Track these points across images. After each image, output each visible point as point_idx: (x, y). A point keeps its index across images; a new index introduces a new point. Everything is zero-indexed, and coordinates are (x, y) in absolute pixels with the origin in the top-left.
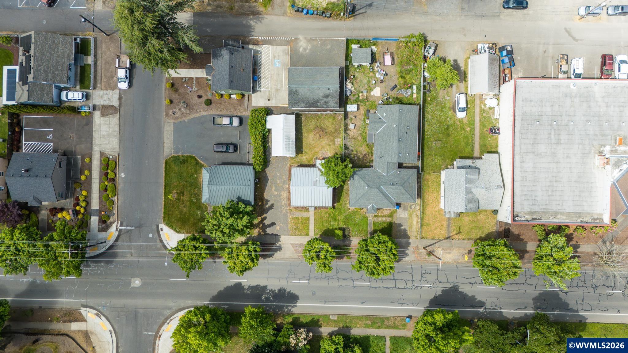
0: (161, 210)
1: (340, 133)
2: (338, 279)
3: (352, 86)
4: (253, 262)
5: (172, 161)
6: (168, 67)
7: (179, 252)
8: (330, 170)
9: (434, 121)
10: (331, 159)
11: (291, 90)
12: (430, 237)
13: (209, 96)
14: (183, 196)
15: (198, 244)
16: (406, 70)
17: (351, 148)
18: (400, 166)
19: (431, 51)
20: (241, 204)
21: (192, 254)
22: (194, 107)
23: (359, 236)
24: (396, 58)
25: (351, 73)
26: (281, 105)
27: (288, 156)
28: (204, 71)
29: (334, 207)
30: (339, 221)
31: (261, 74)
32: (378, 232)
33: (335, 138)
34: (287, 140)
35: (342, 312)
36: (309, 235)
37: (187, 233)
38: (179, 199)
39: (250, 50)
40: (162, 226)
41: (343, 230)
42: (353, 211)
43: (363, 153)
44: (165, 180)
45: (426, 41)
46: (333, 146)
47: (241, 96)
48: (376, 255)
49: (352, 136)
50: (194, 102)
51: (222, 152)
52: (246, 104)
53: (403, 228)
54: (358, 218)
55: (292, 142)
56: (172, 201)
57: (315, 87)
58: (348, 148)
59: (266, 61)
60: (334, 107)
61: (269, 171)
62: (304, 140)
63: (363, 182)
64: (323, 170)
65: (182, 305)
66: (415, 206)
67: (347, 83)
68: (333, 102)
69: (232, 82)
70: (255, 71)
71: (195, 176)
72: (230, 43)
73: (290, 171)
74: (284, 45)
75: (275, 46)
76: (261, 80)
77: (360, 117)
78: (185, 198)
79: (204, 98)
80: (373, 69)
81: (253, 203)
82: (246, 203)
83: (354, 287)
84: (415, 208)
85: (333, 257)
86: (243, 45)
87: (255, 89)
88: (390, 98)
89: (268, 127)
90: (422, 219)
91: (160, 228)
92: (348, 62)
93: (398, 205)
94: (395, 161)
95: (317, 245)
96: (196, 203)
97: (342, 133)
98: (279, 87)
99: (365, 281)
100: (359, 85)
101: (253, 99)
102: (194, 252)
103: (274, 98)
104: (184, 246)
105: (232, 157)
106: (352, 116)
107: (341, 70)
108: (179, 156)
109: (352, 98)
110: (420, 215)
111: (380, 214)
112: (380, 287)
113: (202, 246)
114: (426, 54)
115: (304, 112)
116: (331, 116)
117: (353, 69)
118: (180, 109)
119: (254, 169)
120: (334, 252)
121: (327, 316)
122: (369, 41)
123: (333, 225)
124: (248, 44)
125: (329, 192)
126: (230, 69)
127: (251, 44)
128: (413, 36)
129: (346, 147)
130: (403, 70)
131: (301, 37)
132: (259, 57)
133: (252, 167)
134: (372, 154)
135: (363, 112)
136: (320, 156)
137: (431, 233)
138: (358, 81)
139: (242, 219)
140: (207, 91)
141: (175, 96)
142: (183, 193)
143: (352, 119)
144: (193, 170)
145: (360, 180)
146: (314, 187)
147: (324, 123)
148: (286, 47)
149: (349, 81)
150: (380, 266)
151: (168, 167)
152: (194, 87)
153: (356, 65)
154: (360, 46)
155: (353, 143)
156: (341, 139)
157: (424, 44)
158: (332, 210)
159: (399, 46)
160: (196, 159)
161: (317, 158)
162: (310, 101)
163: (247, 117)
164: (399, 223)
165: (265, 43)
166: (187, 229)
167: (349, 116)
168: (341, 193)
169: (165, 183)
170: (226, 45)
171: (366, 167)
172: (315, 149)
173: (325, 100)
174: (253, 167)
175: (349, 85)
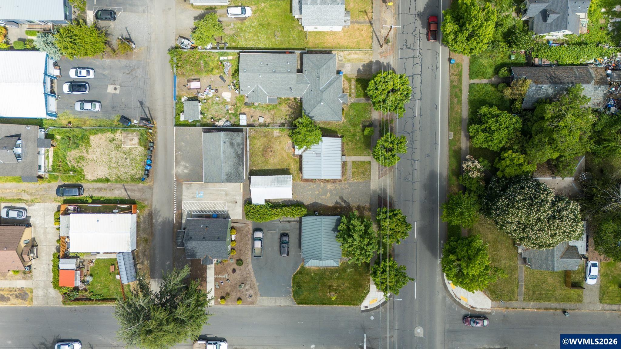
0: (347, 307)
1: (268, 131)
2: (413, 131)
3: (221, 120)
4: (397, 214)
5: (298, 297)
6: (205, 300)
7: (388, 288)
8: (304, 140)
9: (255, 38)
10: (294, 139)
11: (226, 180)
12: (370, 41)
13: (233, 261)
14: (332, 286)
15: (380, 269)
16: (205, 67)
17: (283, 121)
18: (300, 71)
19: (186, 42)
20: (339, 228)
21: (390, 275)
22: (245, 276)
23: (370, 111)
24: (193, 77)
25: (209, 121)
26: (242, 191)
27: (291, 182)
28: (208, 266)
29: (342, 137)
30: (356, 132)
31: (211, 211)
32: (366, 91)
33: (273, 137)
34: (276, 183)
35: (446, 127)
36: (370, 161)
37: (369, 282)
38: (336, 290)
39: (187, 221)
40: (362, 307)
41: (364, 127)
42: (345, 118)
43: (288, 108)
44: (317, 304)
45: (176, 48)
46: (282, 139)
47: (233, 229)
48: (388, 93)
49: (271, 120)
50: (239, 277)
51: (288, 248)
52: (240, 225)
53: (361, 68)
54: (353, 113)
55: (277, 179)
56: (338, 297)
57: (222, 156)
58: (283, 123)
59: (198, 205)
60: (243, 138)
61: (307, 201)
62: (275, 168)
63: (317, 107)
64: (305, 147)
65: (441, 285)
66: (339, 57)
67: (219, 125)
68: (238, 138)
69: (219, 238)
70: (208, 217)
71: (312, 274)
72: (180, 240)
73: (307, 180)
74: (182, 188)
75: (183, 197)
76: (217, 211)
77: (252, 112)
78: (335, 284)
79: (235, 266)
80: (205, 100)
81: (339, 217)
82: (338, 222)
83: (421, 115)
84: (341, 56)
85: (391, 136)
86: (183, 228)
87: (225, 216)
88: (233, 83)
89: (263, 203)
90: (352, 49)
91: (364, 309)
92: (197, 124)
93: (338, 72)
94: (295, 75)
95: (380, 152)
96: (339, 273)
97: (268, 130)
98: (223, 193)
99: (415, 105)
100: (220, 113)
101: (236, 218)
102: (388, 272)
103: (235, 197)
104: (382, 283)
105: (293, 239)
106: (251, 120)
107: (205, 131)
108: (293, 291)
109: (233, 120)
110: (349, 50)
111: (348, 91)
112: (421, 90)
113: (382, 265)
114: (189, 47)
115: (248, 168)
116: (251, 140)
117: (205, 120)
118: (247, 290)
119: (305, 216)
120: (386, 134)
121: (450, 142)
122: (176, 104)
123: (360, 138)
124: (181, 223)
125: (327, 141)
126: (206, 240)
127: (181, 221)
128: (172, 60)
129: (283, 125)
130: (204, 70)
131: (174, 171)
132: (194, 212)
133: (303, 218)
134: (289, 99)
135: (247, 109)
136: (291, 151)
137: (366, 40)
138: (217, 115)
139: (354, 226)
140: (229, 264)
141: (234, 296)
142: (330, 286)
143: (254, 120)
144: (307, 277)
145: (314, 110)
146: (322, 155)
147: (259, 148)
148: (184, 187)
149: (216, 124)
150: (399, 89)
151: (304, 301)
152: (224, 276)
153: (200, 117)
154: (181, 112)
155: (278, 119)
156: (274, 131)
157: (180, 49)
158: (344, 138)
159: (182, 74)
160: (296, 274)
161: (294, 155)
162: (237, 161)
163: (254, 223)
164: (356, 72)
165: (179, 207)
166: (366, 281)
167: (251, 123)
168: (328, 129)
169: (320, 304)
170: (182, 245)
171: (301, 106)
172: (284, 156)
173: (235, 146)
174: (303, 216)
175: (221, 123)
